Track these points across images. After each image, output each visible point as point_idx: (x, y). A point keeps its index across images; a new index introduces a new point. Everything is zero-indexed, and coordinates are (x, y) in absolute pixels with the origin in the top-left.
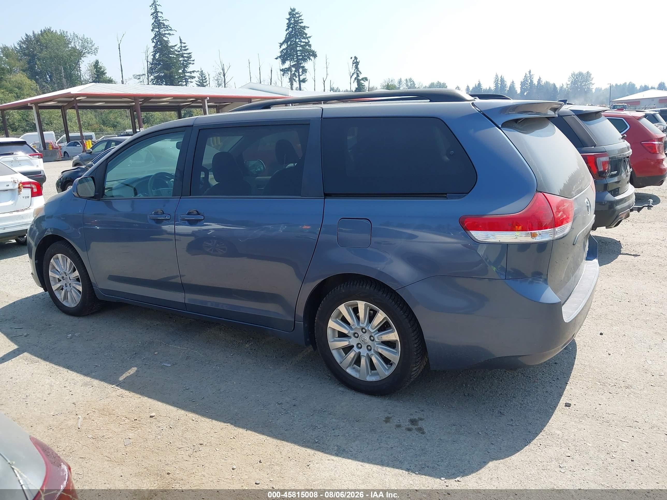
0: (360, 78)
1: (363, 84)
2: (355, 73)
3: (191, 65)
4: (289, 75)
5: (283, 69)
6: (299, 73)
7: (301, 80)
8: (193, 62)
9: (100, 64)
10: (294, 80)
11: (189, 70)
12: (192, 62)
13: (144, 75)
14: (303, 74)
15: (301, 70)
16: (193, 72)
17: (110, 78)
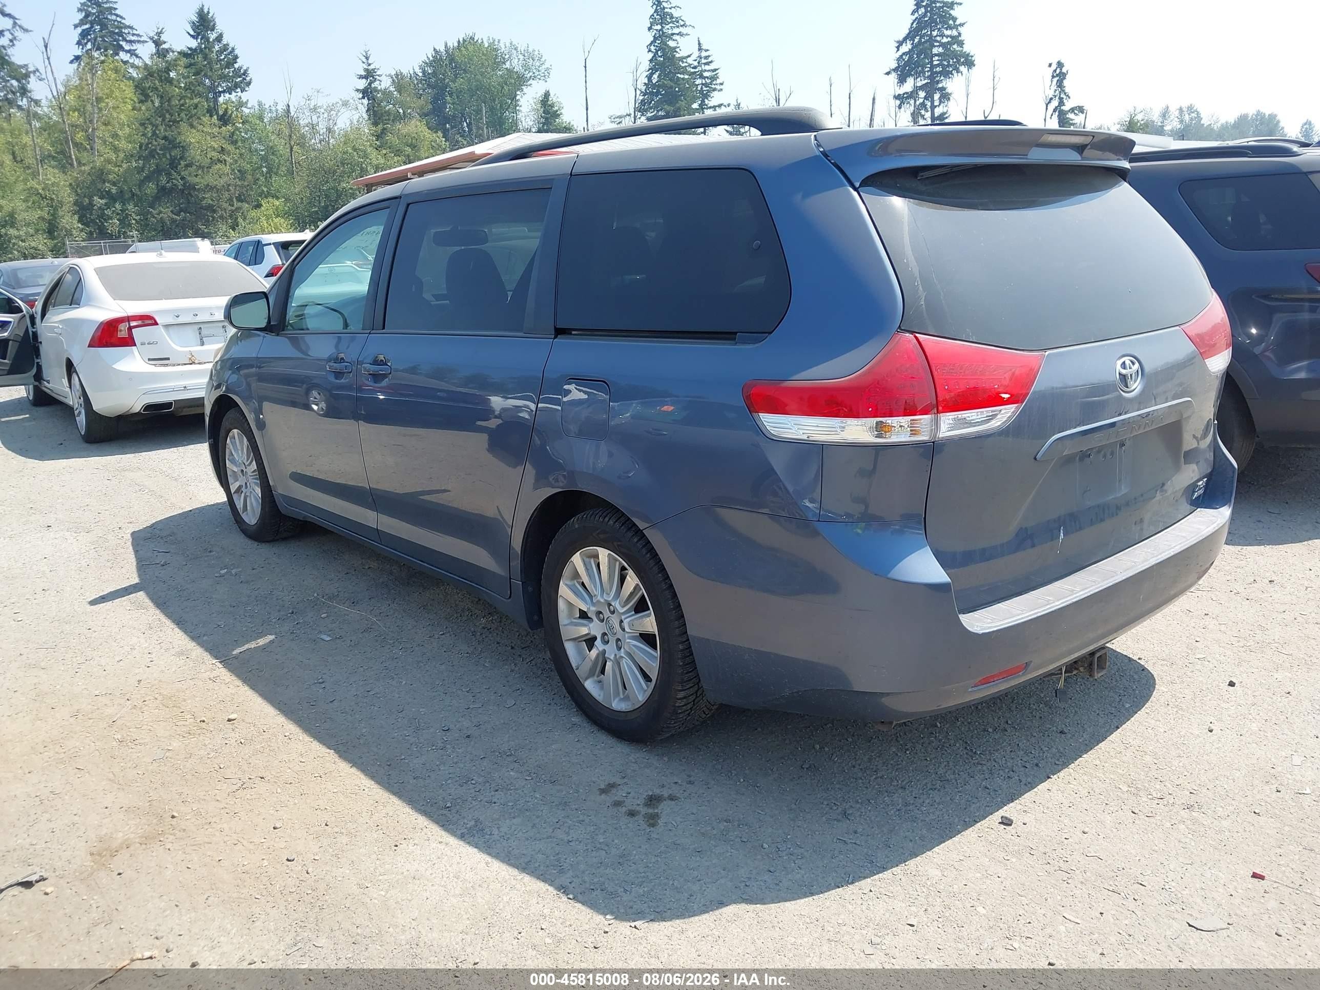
0: (1066, 108)
1: (1072, 120)
2: (1055, 96)
3: (716, 93)
4: (912, 108)
5: (899, 95)
6: (932, 102)
7: (936, 116)
8: (722, 87)
9: (553, 98)
10: (923, 116)
11: (711, 104)
12: (718, 87)
13: (629, 115)
14: (942, 104)
15: (937, 96)
16: (720, 106)
17: (569, 123)
